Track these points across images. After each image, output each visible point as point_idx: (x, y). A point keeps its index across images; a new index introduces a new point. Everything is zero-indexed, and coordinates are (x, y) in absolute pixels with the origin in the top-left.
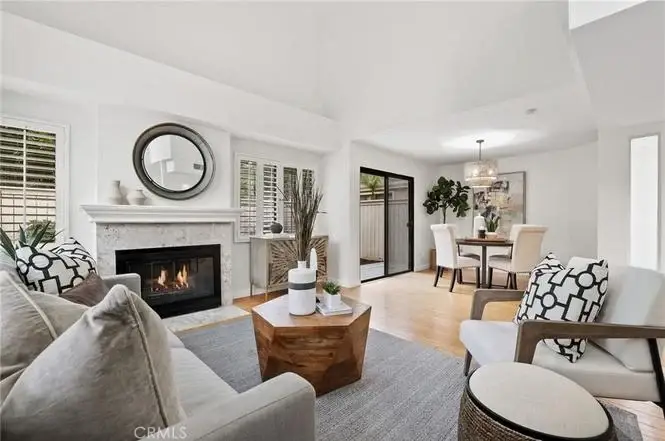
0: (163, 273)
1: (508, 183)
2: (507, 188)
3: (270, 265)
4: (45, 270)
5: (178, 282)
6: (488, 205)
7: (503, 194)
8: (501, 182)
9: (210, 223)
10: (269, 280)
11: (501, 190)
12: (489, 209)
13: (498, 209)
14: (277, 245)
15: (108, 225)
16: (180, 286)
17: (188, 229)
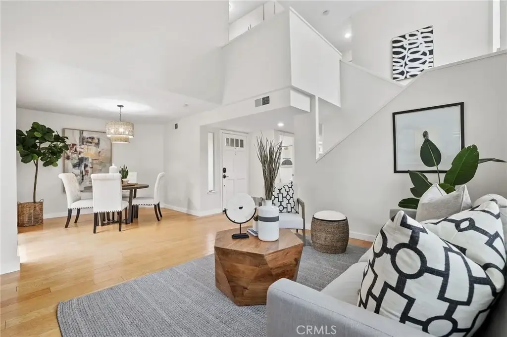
1: (99, 139)
2: (98, 144)
4: (403, 278)
6: (80, 156)
7: (95, 148)
8: (93, 138)
11: (93, 144)
12: (81, 160)
13: (90, 160)
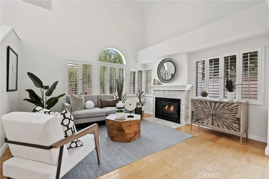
0: (167, 106)
5: (171, 109)
9: (178, 90)
10: (192, 119)
14: (196, 102)
16: (171, 111)
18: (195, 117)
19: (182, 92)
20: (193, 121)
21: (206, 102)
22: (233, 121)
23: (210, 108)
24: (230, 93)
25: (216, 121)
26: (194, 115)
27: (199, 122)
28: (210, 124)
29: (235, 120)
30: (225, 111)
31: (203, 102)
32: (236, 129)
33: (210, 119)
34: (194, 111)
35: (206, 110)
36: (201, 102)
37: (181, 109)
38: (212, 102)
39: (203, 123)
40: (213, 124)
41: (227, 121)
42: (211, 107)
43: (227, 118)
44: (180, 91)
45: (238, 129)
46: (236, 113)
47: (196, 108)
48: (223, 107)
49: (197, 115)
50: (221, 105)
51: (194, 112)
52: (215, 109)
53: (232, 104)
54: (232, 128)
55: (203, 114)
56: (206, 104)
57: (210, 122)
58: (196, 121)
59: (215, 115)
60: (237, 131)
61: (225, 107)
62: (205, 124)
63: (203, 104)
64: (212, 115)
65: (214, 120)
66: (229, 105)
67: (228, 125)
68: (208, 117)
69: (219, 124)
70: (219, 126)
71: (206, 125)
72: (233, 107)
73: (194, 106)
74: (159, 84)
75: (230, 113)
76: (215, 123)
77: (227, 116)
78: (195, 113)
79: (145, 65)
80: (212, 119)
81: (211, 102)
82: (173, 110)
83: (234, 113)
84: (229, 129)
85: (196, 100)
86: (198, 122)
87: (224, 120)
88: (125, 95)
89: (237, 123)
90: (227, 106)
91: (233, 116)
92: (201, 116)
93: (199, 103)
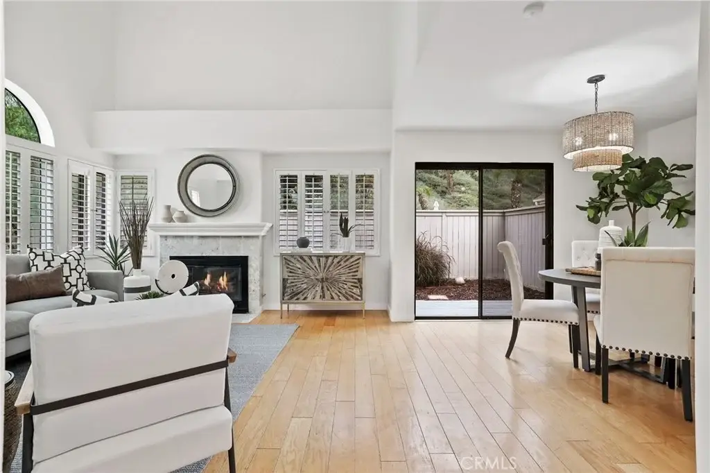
0: (209, 276)
3: (284, 281)
5: (220, 285)
9: (240, 237)
10: (283, 295)
14: (292, 260)
15: (166, 237)
16: (221, 288)
17: (221, 241)
18: (289, 291)
19: (251, 241)
20: (286, 298)
21: (310, 257)
22: (352, 284)
23: (317, 267)
24: (346, 238)
25: (328, 290)
26: (288, 285)
27: (298, 299)
28: (318, 297)
29: (355, 283)
30: (342, 271)
31: (304, 257)
32: (357, 297)
33: (319, 289)
34: (287, 277)
35: (311, 273)
36: (301, 257)
37: (250, 278)
38: (322, 256)
39: (305, 299)
40: (323, 297)
41: (345, 286)
42: (320, 266)
43: (345, 282)
44: (247, 239)
45: (359, 296)
46: (357, 271)
47: (291, 272)
48: (338, 262)
49: (293, 284)
50: (336, 261)
51: (287, 279)
52: (326, 269)
53: (352, 256)
54: (352, 297)
55: (306, 281)
56: (311, 260)
57: (319, 293)
58: (291, 298)
59: (327, 279)
60: (357, 299)
61: (342, 263)
62: (309, 299)
63: (305, 261)
64: (322, 280)
65: (325, 288)
66: (348, 260)
67: (346, 293)
68: (314, 286)
69: (333, 294)
70: (332, 298)
71: (312, 301)
72: (353, 262)
73: (288, 268)
74: (184, 219)
75: (349, 273)
76: (327, 294)
77: (344, 278)
78: (289, 281)
79: (116, 157)
80: (322, 288)
81: (319, 257)
82: (227, 285)
83: (355, 272)
84: (348, 299)
85: (292, 256)
86: (296, 298)
87: (341, 285)
88: (82, 254)
89: (357, 287)
90: (345, 262)
91: (353, 276)
92: (302, 286)
93: (298, 261)
